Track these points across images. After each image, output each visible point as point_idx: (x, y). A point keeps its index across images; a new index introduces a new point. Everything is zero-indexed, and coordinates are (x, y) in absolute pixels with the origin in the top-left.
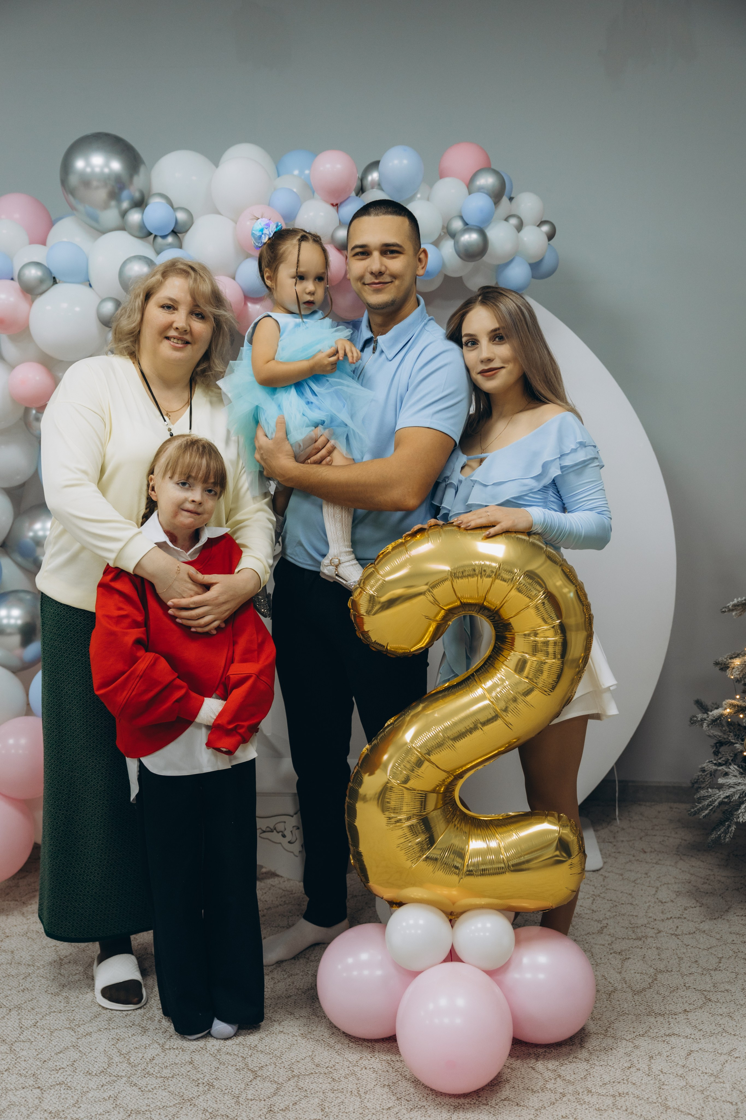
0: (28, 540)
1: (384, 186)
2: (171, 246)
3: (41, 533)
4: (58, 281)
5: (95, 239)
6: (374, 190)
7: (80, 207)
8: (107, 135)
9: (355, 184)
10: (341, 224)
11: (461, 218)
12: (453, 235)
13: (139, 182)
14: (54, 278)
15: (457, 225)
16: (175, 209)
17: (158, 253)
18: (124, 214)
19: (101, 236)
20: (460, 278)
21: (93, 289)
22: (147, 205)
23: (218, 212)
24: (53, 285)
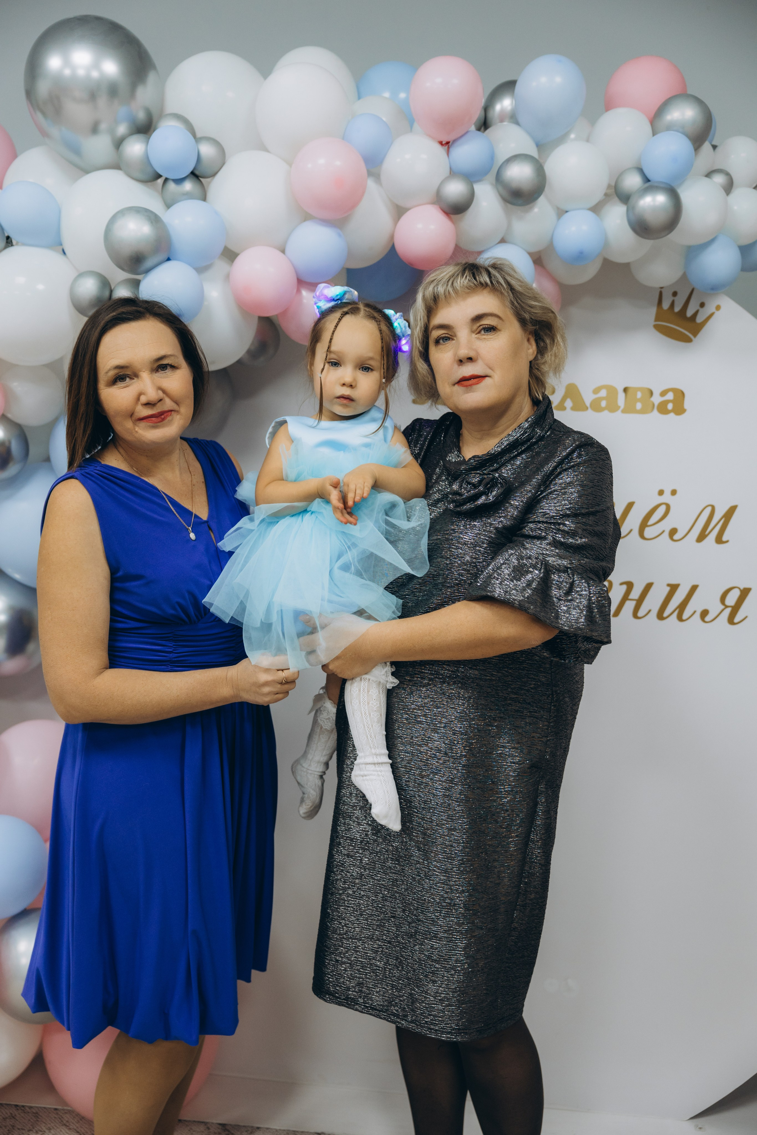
1: (521, 119)
2: (188, 196)
4: (14, 242)
5: (74, 180)
6: (505, 123)
7: (54, 131)
8: (98, 19)
9: (477, 114)
10: (453, 173)
11: (641, 171)
12: (624, 198)
13: (145, 95)
14: (8, 238)
15: (633, 181)
16: (197, 139)
17: (168, 206)
18: (119, 143)
19: (83, 176)
20: (630, 265)
21: (67, 258)
22: (154, 131)
23: (263, 148)
24: (5, 248)
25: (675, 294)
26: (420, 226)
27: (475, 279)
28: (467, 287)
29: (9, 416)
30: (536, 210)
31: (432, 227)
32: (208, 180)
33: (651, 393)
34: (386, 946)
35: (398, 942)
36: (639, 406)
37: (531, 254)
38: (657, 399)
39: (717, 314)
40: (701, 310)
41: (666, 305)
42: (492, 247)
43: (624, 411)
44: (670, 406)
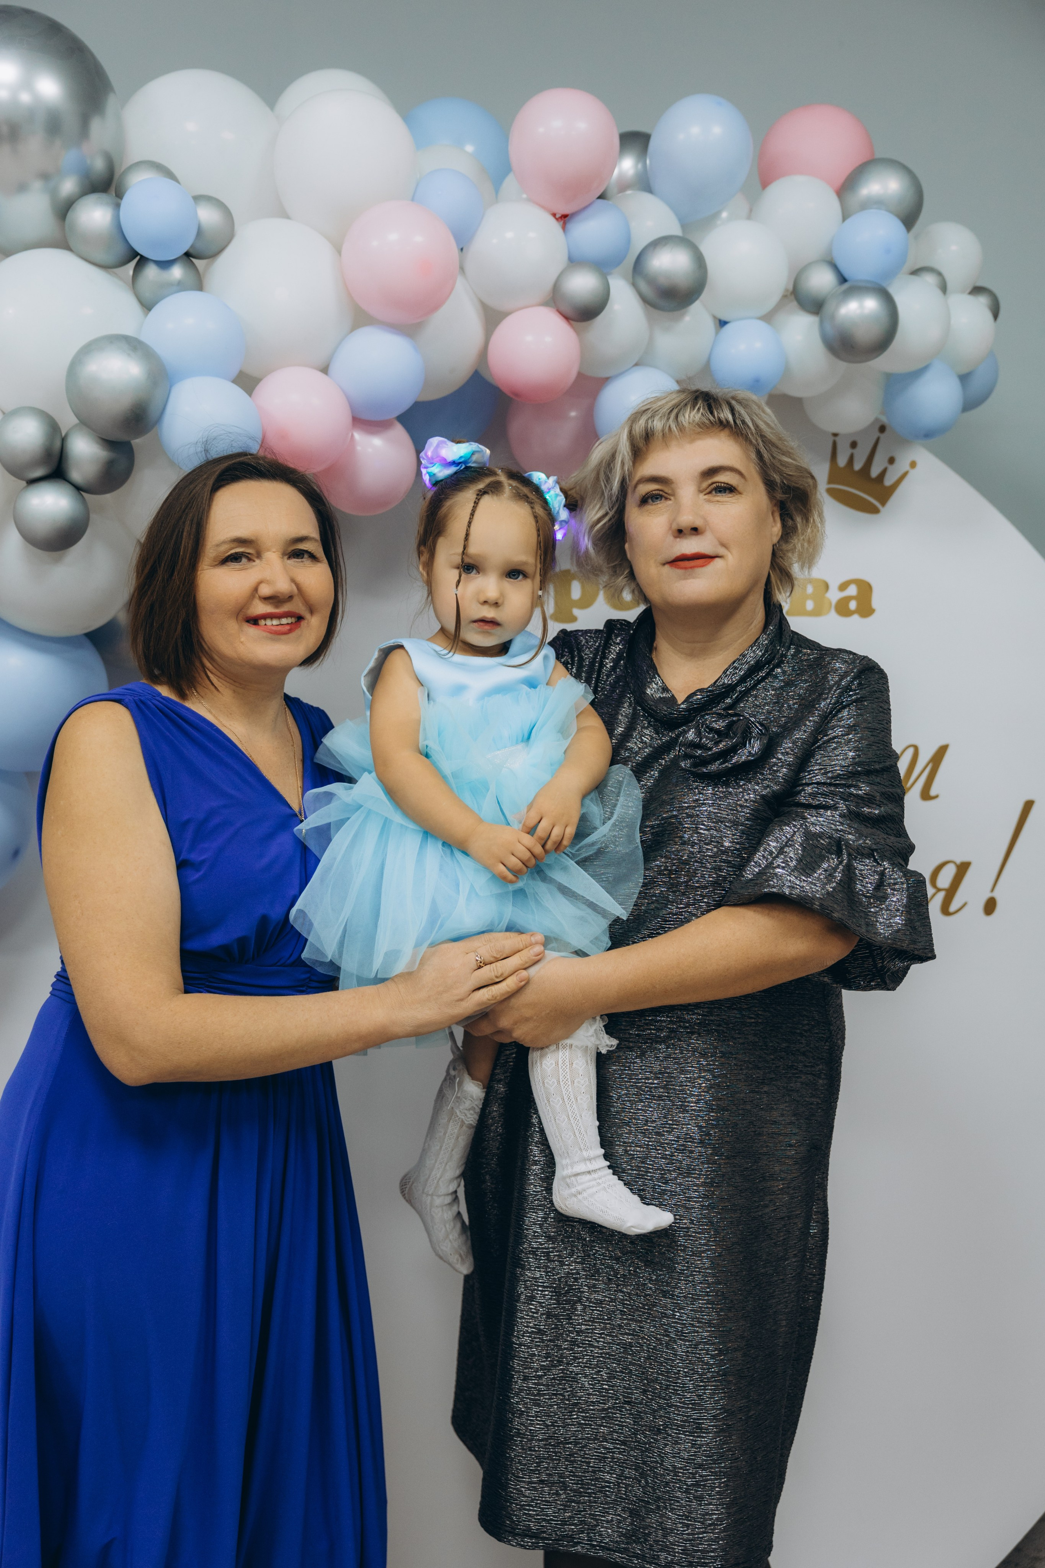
1: (652, 186)
6: (632, 192)
10: (574, 262)
11: (830, 265)
12: (812, 304)
13: (103, 132)
15: (822, 280)
16: (191, 200)
17: (146, 309)
18: (64, 208)
23: (284, 214)
25: (854, 445)
26: (529, 338)
27: (712, 413)
28: (698, 424)
30: (687, 318)
31: (548, 339)
32: (207, 262)
33: (827, 587)
34: (618, 1448)
35: (638, 1442)
36: (810, 605)
38: (834, 595)
39: (913, 473)
40: (891, 468)
41: (842, 461)
42: (626, 371)
44: (853, 605)
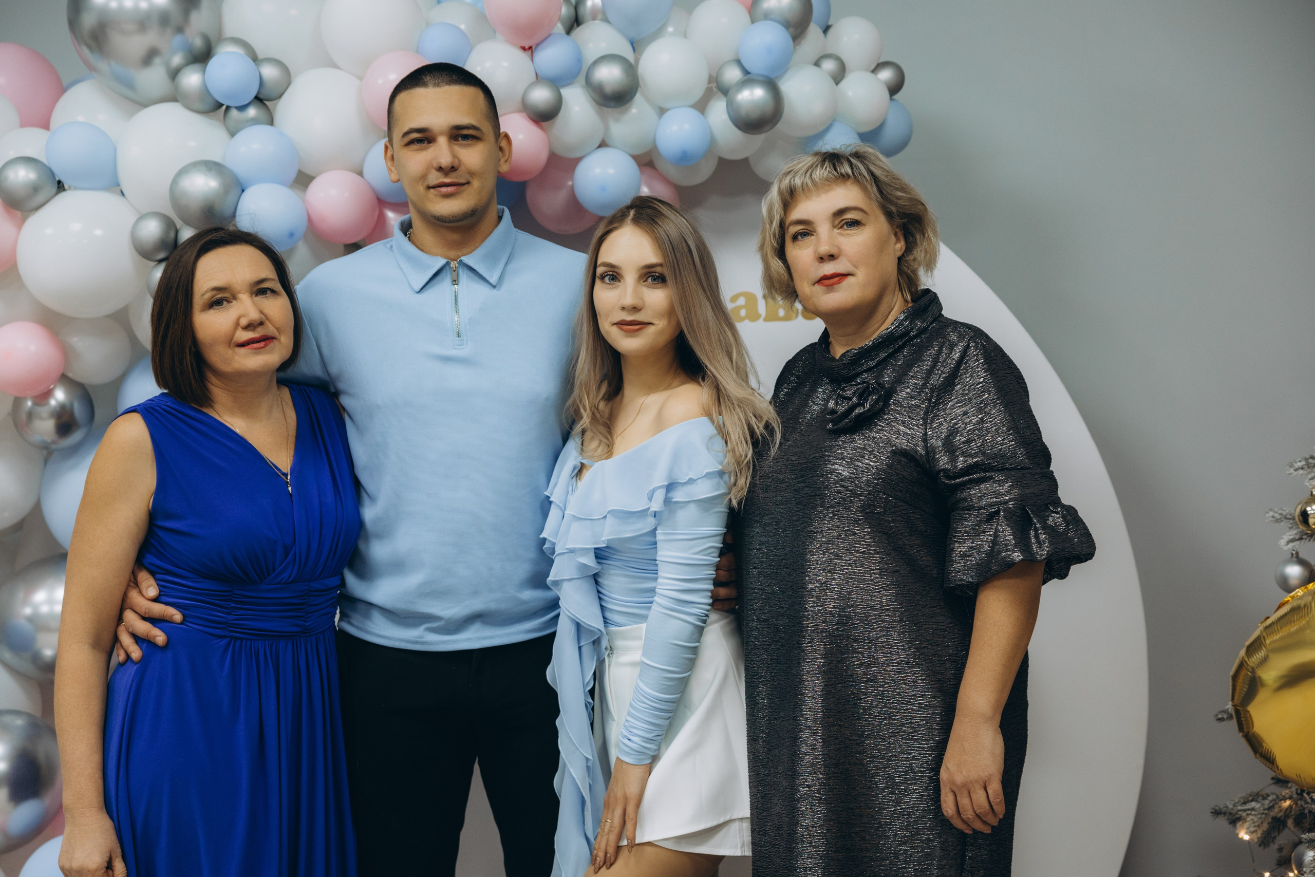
0: (22, 622)
1: (610, 17)
2: (253, 122)
3: (44, 609)
4: (66, 187)
5: (131, 114)
7: (103, 65)
9: (560, 13)
10: (539, 79)
11: (739, 62)
12: (725, 91)
13: (200, 21)
14: (59, 182)
15: (733, 74)
18: (174, 74)
19: (140, 110)
20: (746, 161)
21: (126, 199)
22: (211, 58)
23: (332, 64)
24: (57, 193)
27: (836, 170)
28: (826, 179)
29: (70, 375)
30: (633, 110)
31: (521, 137)
32: (276, 101)
36: (781, 312)
37: (635, 158)
42: (591, 152)
43: (766, 320)
